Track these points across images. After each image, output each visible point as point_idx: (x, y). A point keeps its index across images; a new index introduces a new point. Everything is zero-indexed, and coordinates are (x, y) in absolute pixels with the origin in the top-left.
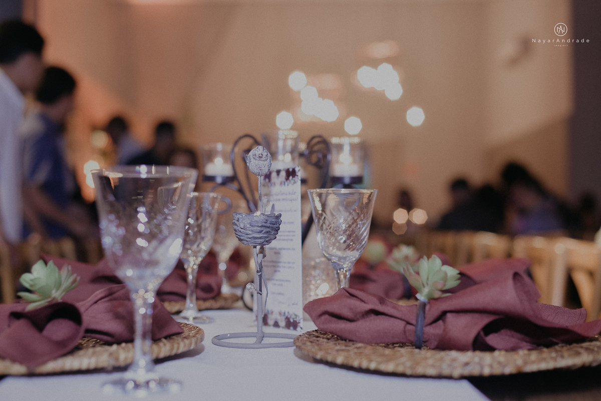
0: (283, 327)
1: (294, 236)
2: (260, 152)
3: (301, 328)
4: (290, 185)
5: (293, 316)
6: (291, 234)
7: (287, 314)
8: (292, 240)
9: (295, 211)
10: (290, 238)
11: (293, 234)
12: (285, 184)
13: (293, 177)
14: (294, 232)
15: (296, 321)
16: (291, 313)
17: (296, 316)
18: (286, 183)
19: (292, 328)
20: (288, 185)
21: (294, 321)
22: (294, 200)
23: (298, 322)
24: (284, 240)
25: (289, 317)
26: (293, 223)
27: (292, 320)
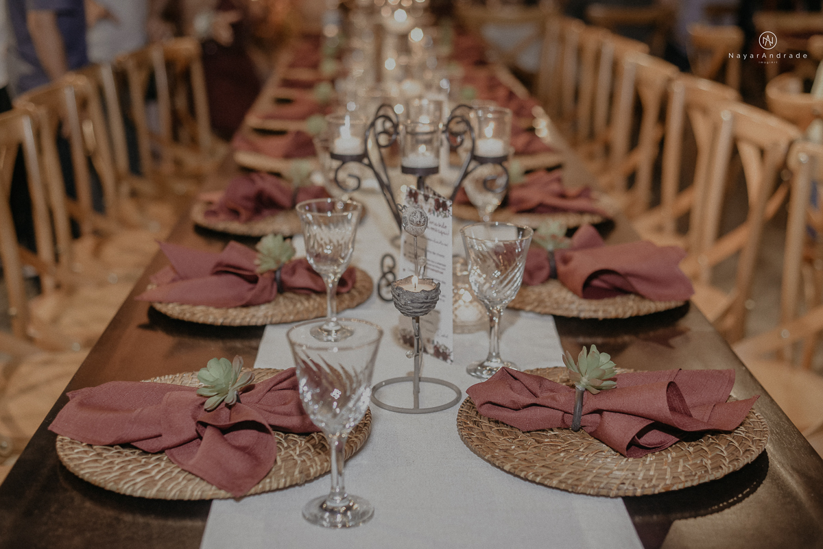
0: (431, 355)
1: (444, 269)
2: (418, 220)
3: (452, 361)
4: (440, 217)
5: (443, 347)
6: (441, 266)
7: (435, 343)
8: (442, 273)
9: (446, 245)
10: (440, 270)
11: (443, 267)
12: (434, 213)
13: (443, 210)
14: (445, 266)
15: (446, 353)
16: (440, 343)
17: (447, 348)
18: (436, 214)
19: (441, 358)
20: (438, 216)
21: (443, 352)
22: (444, 233)
23: (448, 354)
24: (433, 270)
25: (438, 346)
26: (443, 256)
27: (441, 351)
